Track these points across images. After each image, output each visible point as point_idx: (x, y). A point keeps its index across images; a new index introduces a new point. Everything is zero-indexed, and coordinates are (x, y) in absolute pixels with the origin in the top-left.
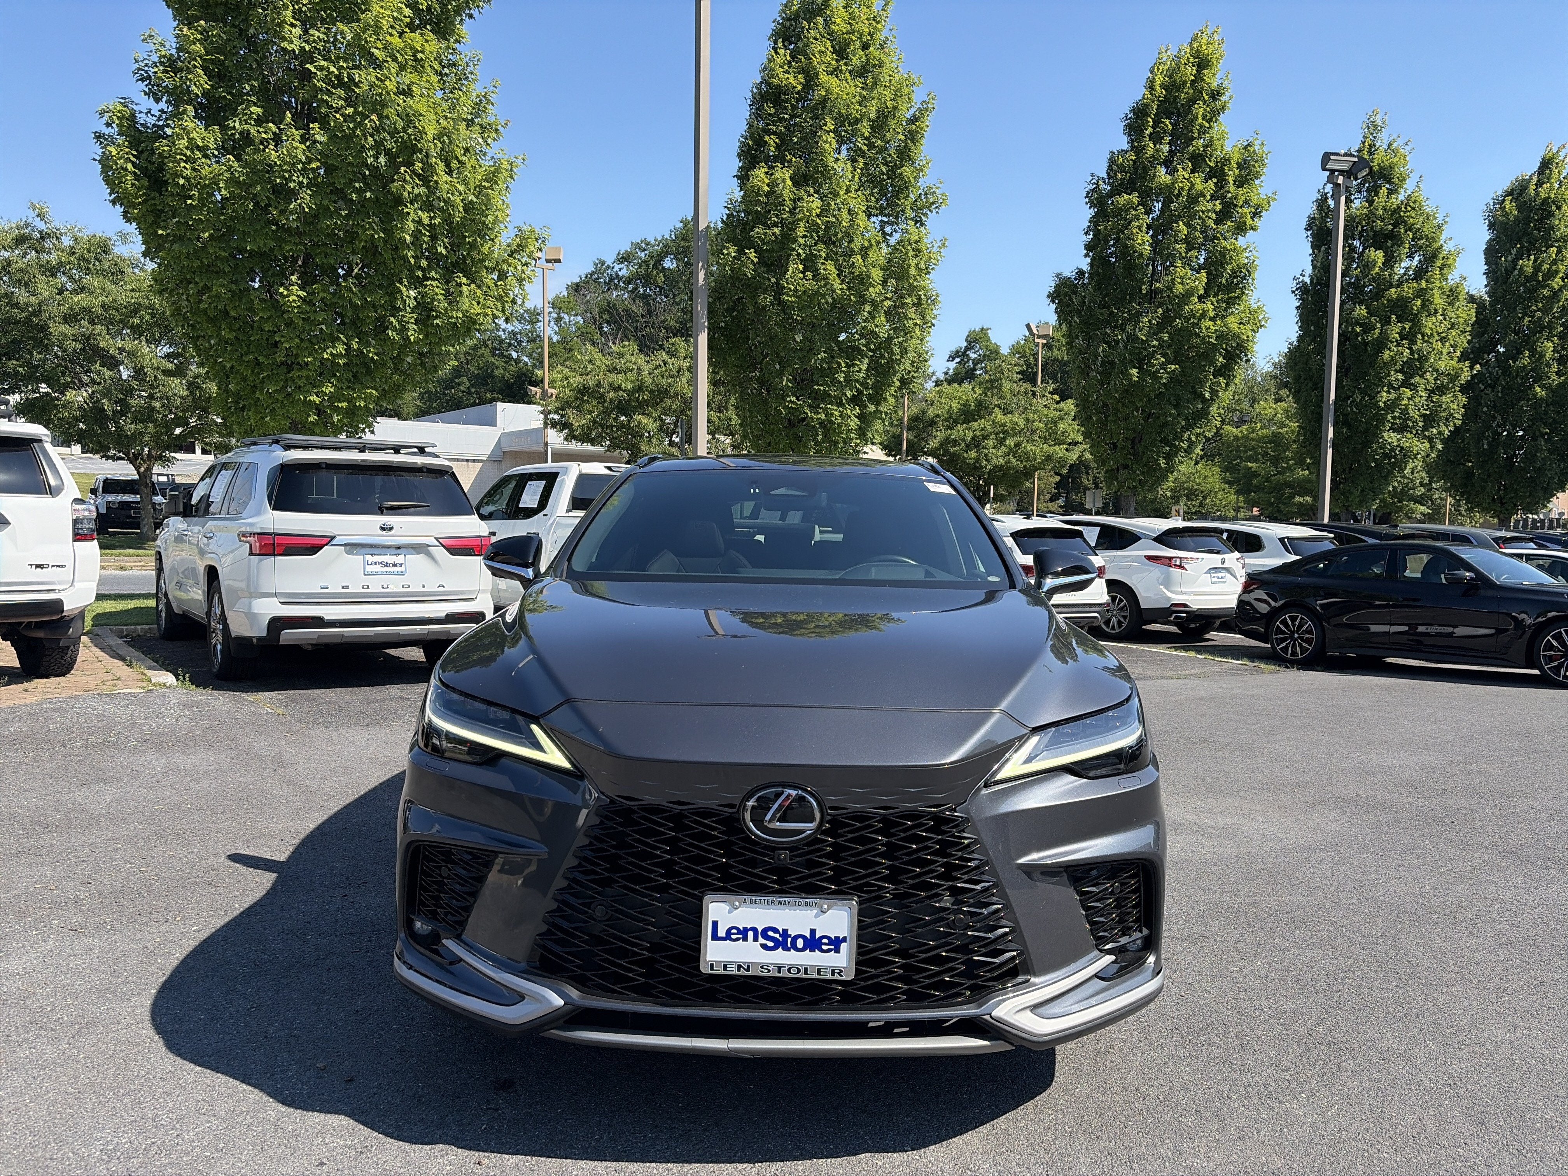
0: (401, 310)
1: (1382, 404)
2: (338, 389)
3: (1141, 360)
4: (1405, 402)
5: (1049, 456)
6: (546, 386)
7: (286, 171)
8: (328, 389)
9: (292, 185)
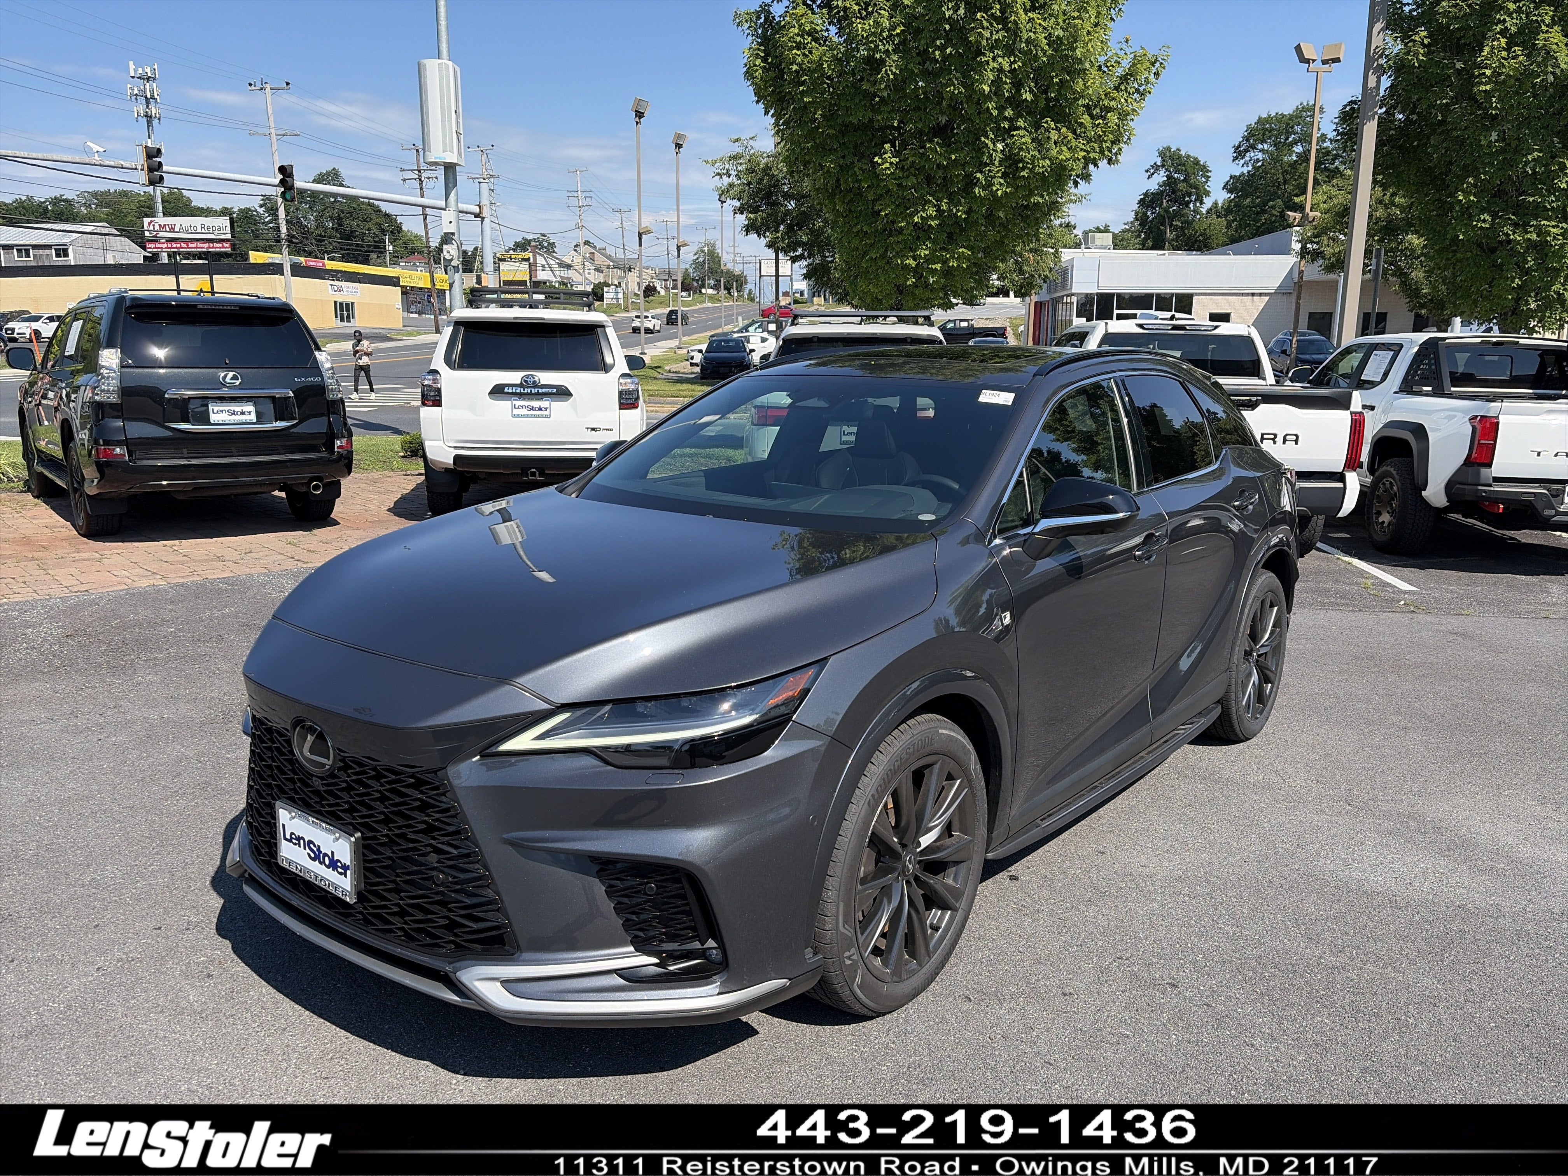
0: (988, 165)
2: (933, 251)
6: (1308, 210)
7: (872, 42)
8: (923, 252)
9: (878, 56)
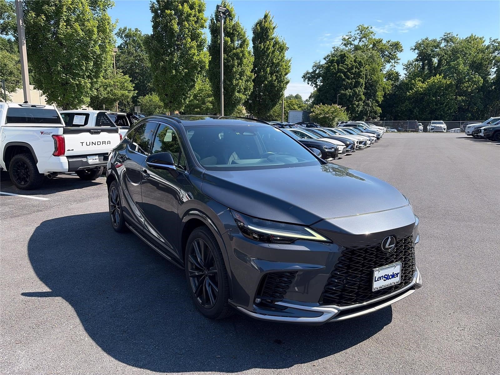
1: (234, 84)
3: (176, 67)
4: (240, 84)
5: (123, 94)
